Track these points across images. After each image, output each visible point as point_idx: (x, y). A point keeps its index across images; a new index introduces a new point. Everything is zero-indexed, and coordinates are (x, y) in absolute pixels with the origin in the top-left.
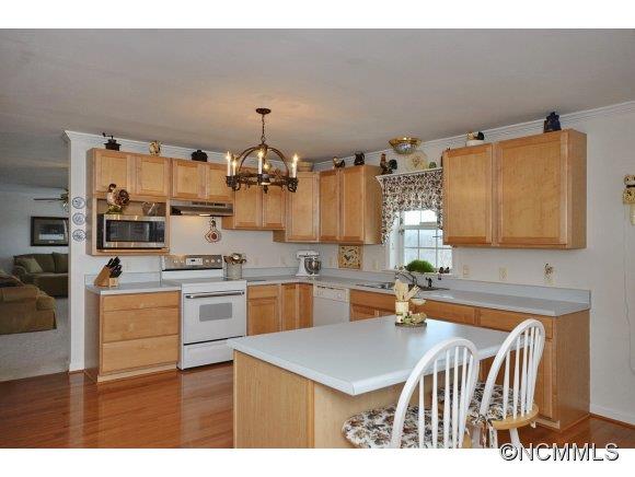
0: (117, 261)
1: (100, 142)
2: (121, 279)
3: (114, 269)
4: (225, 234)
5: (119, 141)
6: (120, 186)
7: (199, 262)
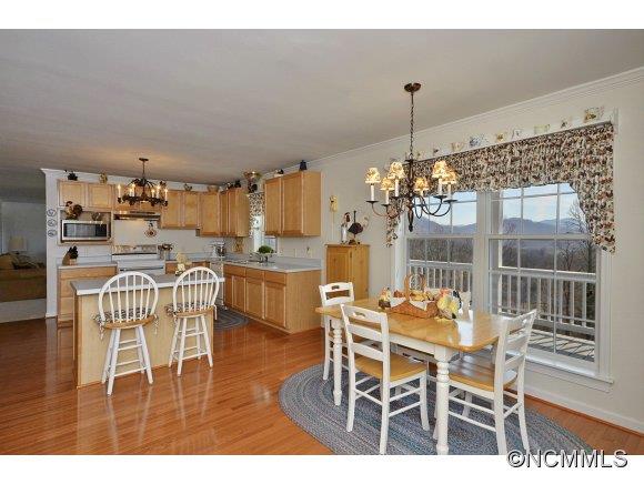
0: (75, 248)
1: (64, 175)
2: (79, 260)
3: (73, 253)
4: (159, 231)
5: (76, 173)
6: (75, 203)
7: (139, 249)
